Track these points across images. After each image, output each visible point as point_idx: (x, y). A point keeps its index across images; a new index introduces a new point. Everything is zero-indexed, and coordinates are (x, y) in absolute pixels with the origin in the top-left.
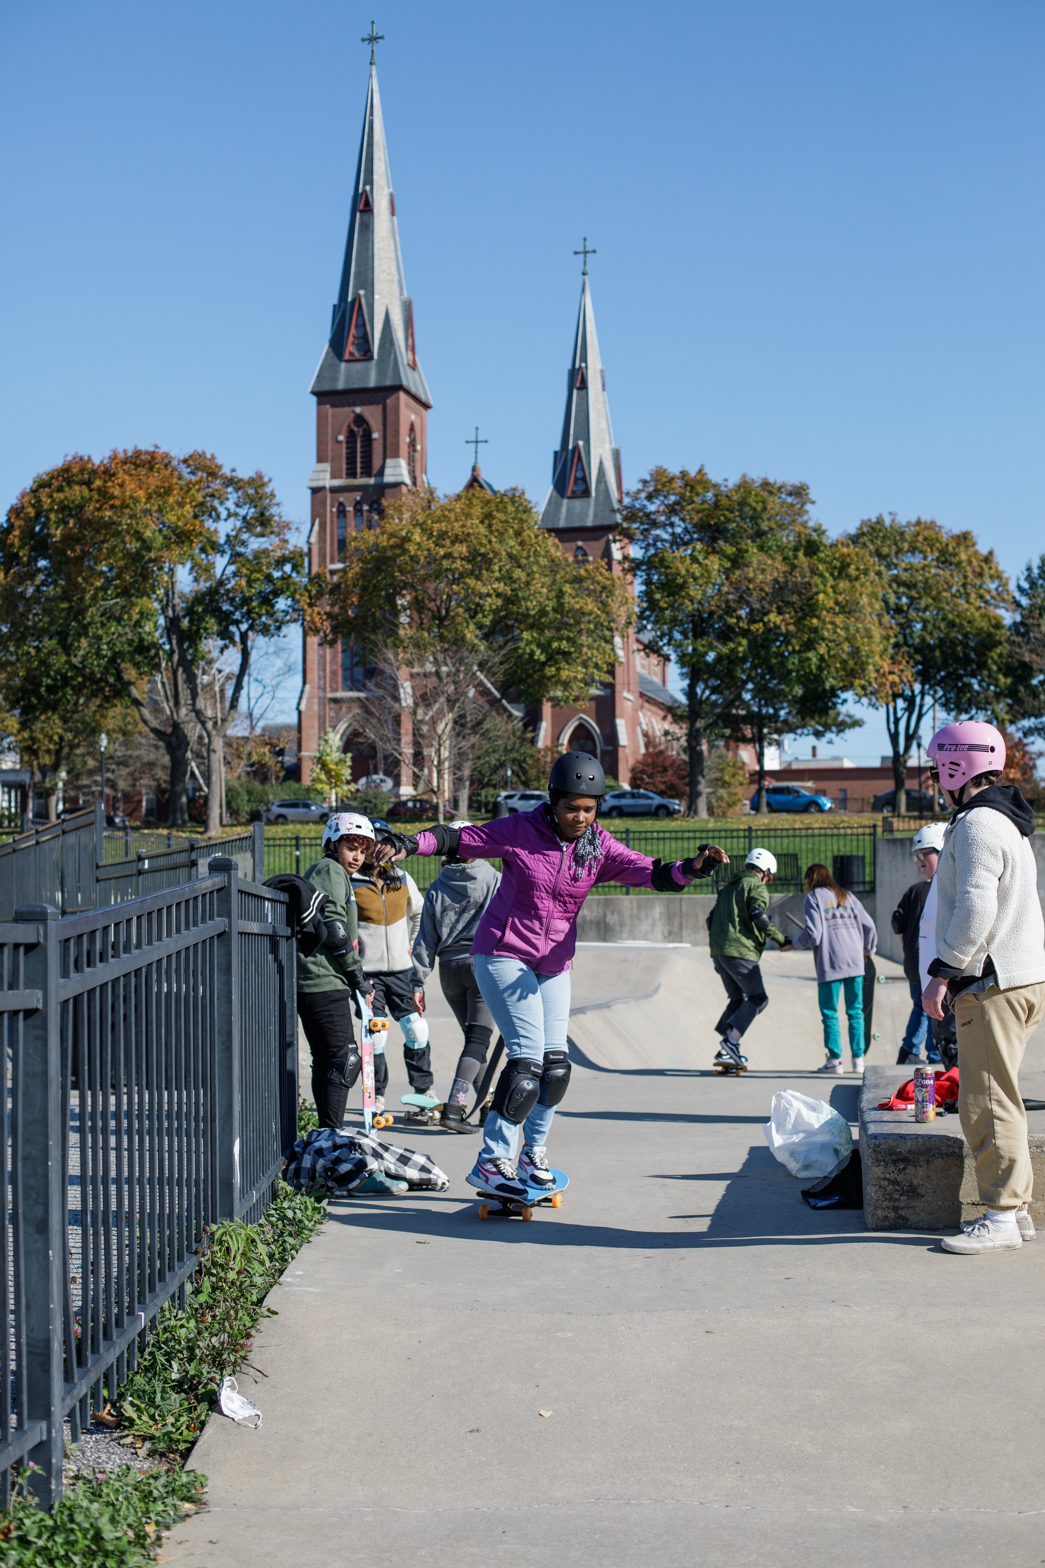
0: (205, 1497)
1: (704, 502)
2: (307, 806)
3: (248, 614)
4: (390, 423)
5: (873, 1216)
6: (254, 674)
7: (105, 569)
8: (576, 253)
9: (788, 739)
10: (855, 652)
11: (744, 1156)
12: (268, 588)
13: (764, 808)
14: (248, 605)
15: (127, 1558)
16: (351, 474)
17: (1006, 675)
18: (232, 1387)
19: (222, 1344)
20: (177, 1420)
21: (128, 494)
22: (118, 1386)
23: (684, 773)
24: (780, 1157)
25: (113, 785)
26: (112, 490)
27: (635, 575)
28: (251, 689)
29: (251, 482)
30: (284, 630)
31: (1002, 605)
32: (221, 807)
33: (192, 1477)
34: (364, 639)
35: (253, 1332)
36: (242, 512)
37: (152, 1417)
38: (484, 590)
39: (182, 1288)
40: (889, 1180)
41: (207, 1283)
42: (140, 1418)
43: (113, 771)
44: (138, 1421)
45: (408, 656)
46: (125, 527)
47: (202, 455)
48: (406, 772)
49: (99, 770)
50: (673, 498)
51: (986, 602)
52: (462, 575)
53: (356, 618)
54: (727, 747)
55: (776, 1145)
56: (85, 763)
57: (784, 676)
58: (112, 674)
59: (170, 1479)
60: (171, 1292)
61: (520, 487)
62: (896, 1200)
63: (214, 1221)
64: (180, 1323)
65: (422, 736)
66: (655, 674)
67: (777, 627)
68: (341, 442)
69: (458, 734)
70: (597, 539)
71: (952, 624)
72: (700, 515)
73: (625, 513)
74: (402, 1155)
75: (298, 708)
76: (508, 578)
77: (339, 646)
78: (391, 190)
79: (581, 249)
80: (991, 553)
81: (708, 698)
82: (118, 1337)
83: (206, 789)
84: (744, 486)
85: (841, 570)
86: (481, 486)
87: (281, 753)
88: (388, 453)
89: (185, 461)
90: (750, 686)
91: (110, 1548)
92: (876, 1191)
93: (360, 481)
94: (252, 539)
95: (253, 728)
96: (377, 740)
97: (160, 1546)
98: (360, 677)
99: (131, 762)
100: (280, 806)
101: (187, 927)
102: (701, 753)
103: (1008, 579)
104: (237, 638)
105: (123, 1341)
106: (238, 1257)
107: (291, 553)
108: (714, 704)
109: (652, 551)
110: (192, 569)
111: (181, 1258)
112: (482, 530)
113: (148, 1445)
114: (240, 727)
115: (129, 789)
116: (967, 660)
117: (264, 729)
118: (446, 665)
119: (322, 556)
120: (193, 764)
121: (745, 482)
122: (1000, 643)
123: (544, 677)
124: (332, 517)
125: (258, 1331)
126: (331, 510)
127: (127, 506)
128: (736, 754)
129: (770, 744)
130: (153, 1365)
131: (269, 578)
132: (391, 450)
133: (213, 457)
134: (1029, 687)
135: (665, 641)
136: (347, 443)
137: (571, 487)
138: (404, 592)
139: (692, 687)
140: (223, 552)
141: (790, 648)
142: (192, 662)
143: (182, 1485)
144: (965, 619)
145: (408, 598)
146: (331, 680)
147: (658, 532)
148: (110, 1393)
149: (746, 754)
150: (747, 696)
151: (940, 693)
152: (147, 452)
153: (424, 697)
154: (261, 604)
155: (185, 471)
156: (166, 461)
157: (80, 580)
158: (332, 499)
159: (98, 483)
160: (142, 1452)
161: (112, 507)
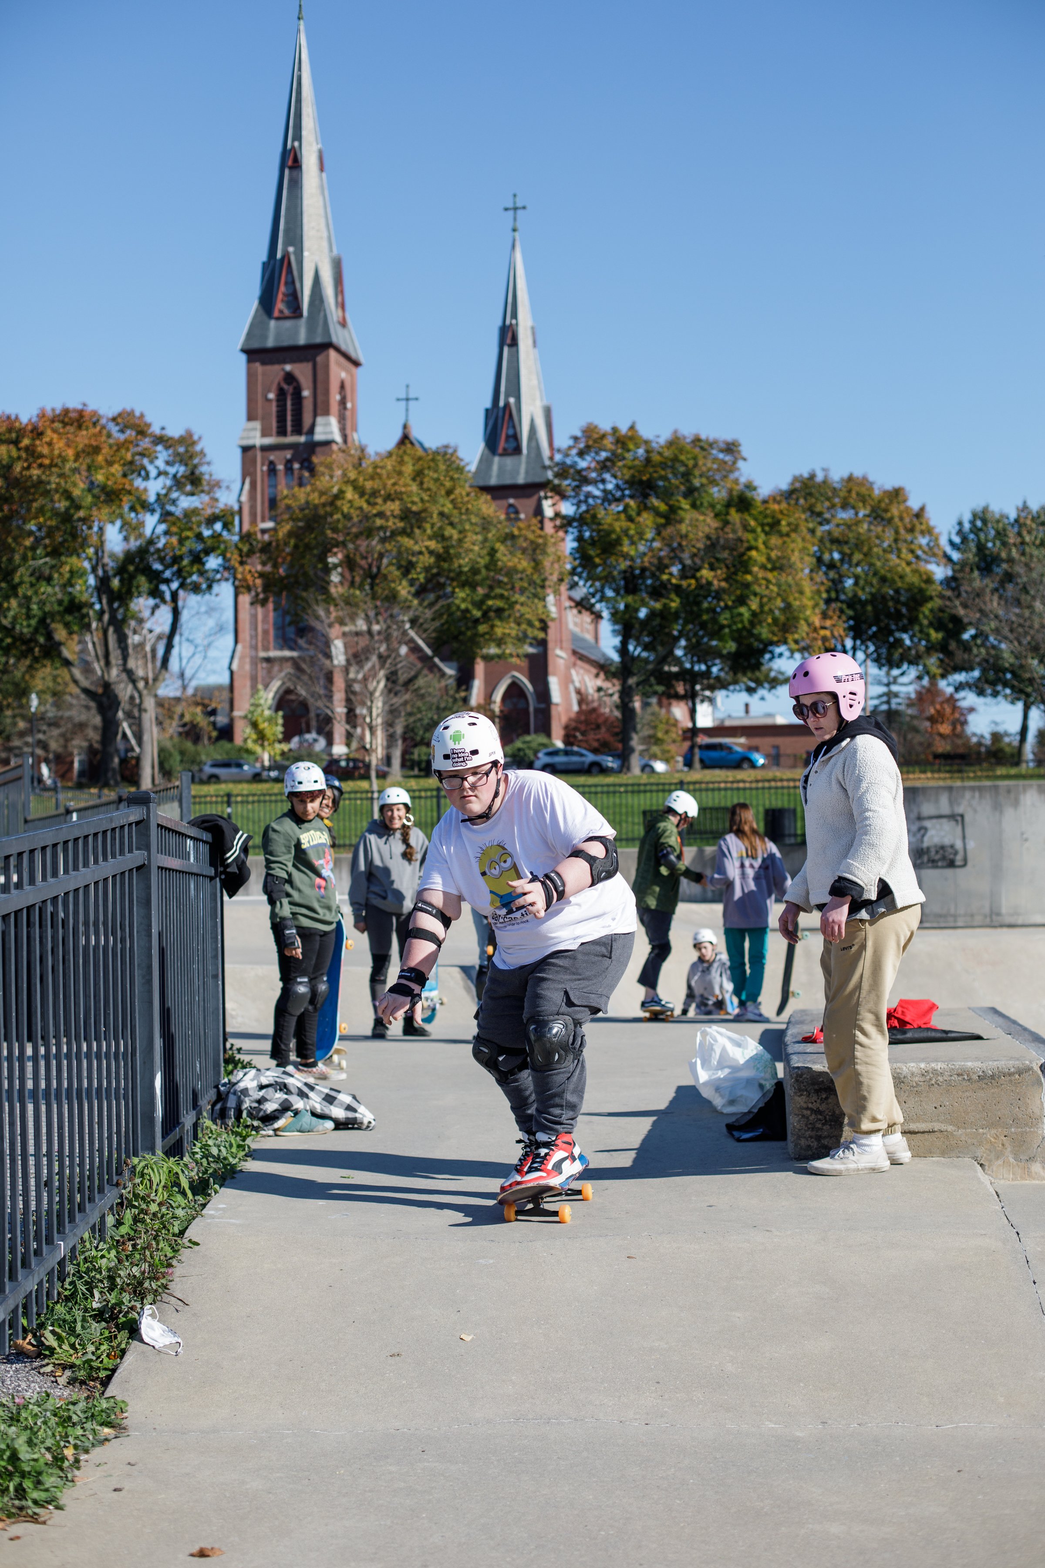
0: (125, 1422)
1: (635, 459)
2: (239, 766)
3: (179, 573)
4: (320, 381)
5: (796, 1145)
6: (186, 634)
7: (34, 528)
8: (506, 209)
9: (720, 696)
10: (788, 607)
11: (670, 1094)
12: (199, 547)
13: (697, 764)
14: (179, 563)
15: (44, 1478)
16: (282, 432)
17: (937, 630)
18: (153, 1316)
19: (143, 1273)
20: (97, 1349)
21: (56, 452)
22: (39, 1315)
23: (617, 730)
24: (706, 1093)
25: (44, 746)
26: (39, 449)
27: (566, 532)
28: (181, 650)
29: (182, 440)
30: (216, 588)
31: (933, 559)
32: (153, 767)
33: (112, 1402)
34: (297, 597)
35: (174, 1262)
36: (172, 470)
37: (73, 1346)
38: (416, 548)
39: (103, 1218)
40: (812, 1110)
41: (128, 1215)
42: (60, 1347)
43: (44, 732)
44: (58, 1350)
45: (340, 613)
46: (53, 486)
47: (131, 413)
48: (339, 729)
49: (30, 731)
50: (604, 455)
51: (918, 557)
52: (394, 534)
53: (288, 577)
54: (660, 704)
55: (702, 1081)
56: (15, 724)
57: (717, 633)
58: (42, 634)
59: (90, 1405)
60: (92, 1223)
61: (452, 444)
62: (819, 1129)
63: (136, 1154)
64: (100, 1254)
65: (354, 693)
66: (588, 631)
67: (709, 583)
68: (270, 401)
69: (390, 691)
70: (529, 496)
71: (883, 580)
72: (632, 471)
73: (556, 469)
74: (327, 1095)
75: (230, 668)
76: (439, 536)
77: (271, 606)
78: (320, 146)
79: (511, 205)
80: (922, 509)
81: (639, 655)
82: (37, 1265)
83: (137, 749)
84: (674, 442)
85: (772, 526)
86: (412, 443)
87: (213, 712)
88: (319, 411)
89: (114, 419)
90: (683, 643)
91: (27, 1469)
92: (799, 1121)
93: (291, 439)
94: (183, 498)
95: (184, 687)
96: (308, 697)
97: (78, 1468)
98: (293, 636)
99: (62, 723)
100: (214, 765)
101: (105, 859)
102: (633, 711)
103: (939, 534)
104: (168, 597)
105: (42, 1269)
106: (160, 1190)
107: (222, 511)
108: (646, 661)
109: (583, 508)
110: (122, 528)
111: (101, 1190)
112: (414, 488)
113: (68, 1373)
114: (171, 687)
115: (60, 750)
116: (898, 616)
117: (197, 689)
118: (378, 623)
119: (253, 515)
120: (125, 725)
121: (677, 438)
122: (931, 598)
123: (476, 635)
124: (262, 476)
125: (179, 1261)
126: (261, 468)
127: (56, 465)
128: (669, 711)
129: (702, 701)
130: (74, 1295)
131: (199, 537)
132: (321, 408)
133: (142, 416)
134: (960, 642)
135: (598, 596)
136: (278, 400)
137: (502, 444)
138: (335, 550)
139: (624, 643)
140: (153, 511)
141: (722, 604)
142: (124, 621)
143: (102, 1411)
144: (897, 573)
145: (340, 556)
146: (263, 639)
147: (590, 488)
148: (30, 1322)
149: (679, 711)
150: (679, 653)
151: (872, 648)
152: (75, 410)
153: (356, 656)
154: (192, 563)
155: (114, 429)
156: (94, 419)
157: (10, 540)
158: (263, 458)
159: (26, 442)
160: (63, 1380)
161: (41, 466)
